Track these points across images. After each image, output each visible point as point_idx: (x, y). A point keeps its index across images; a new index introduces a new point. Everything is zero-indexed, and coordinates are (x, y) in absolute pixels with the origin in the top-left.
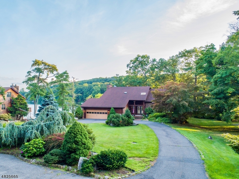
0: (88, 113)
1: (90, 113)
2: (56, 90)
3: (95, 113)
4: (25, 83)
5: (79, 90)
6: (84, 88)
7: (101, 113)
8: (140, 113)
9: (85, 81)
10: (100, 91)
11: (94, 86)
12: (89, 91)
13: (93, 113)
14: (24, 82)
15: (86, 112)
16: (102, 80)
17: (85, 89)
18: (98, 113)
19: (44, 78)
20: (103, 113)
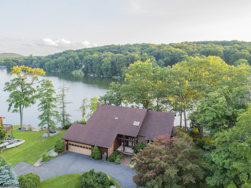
0: (70, 144)
1: (73, 145)
2: (65, 59)
3: (78, 146)
4: (7, 91)
5: (89, 61)
6: (94, 59)
7: (84, 147)
8: (131, 145)
9: (96, 49)
10: (110, 64)
11: (104, 57)
12: (99, 63)
13: (75, 145)
14: (5, 90)
15: (68, 143)
16: (114, 48)
17: (95, 61)
18: (81, 147)
19: (29, 83)
20: (87, 148)
